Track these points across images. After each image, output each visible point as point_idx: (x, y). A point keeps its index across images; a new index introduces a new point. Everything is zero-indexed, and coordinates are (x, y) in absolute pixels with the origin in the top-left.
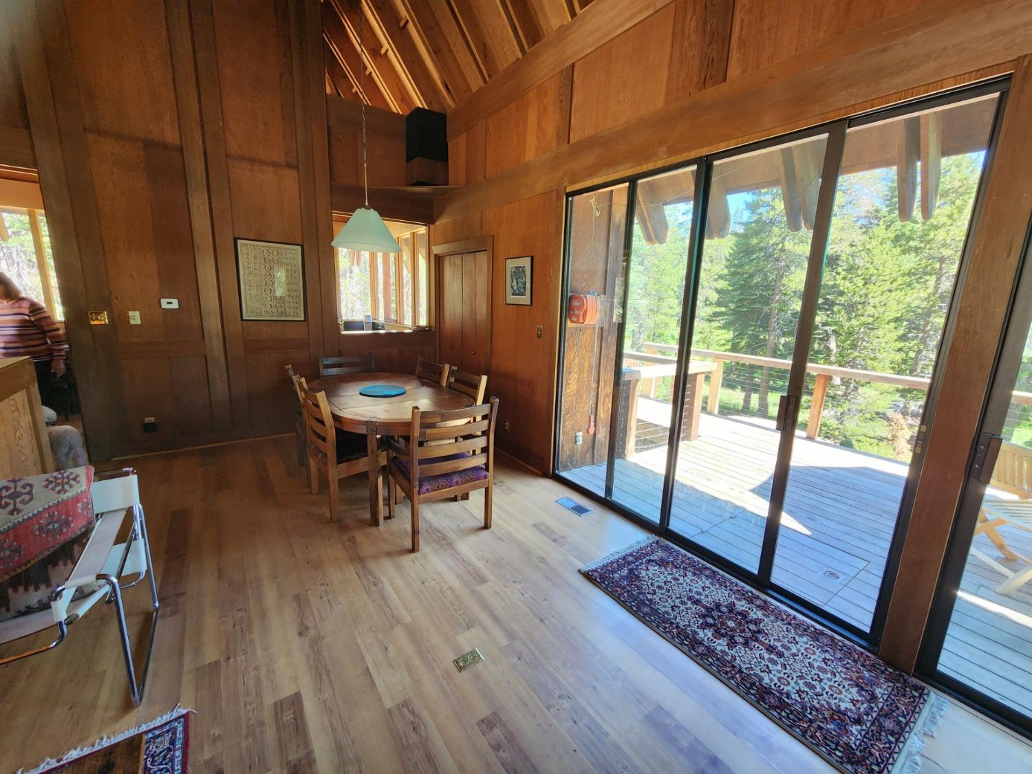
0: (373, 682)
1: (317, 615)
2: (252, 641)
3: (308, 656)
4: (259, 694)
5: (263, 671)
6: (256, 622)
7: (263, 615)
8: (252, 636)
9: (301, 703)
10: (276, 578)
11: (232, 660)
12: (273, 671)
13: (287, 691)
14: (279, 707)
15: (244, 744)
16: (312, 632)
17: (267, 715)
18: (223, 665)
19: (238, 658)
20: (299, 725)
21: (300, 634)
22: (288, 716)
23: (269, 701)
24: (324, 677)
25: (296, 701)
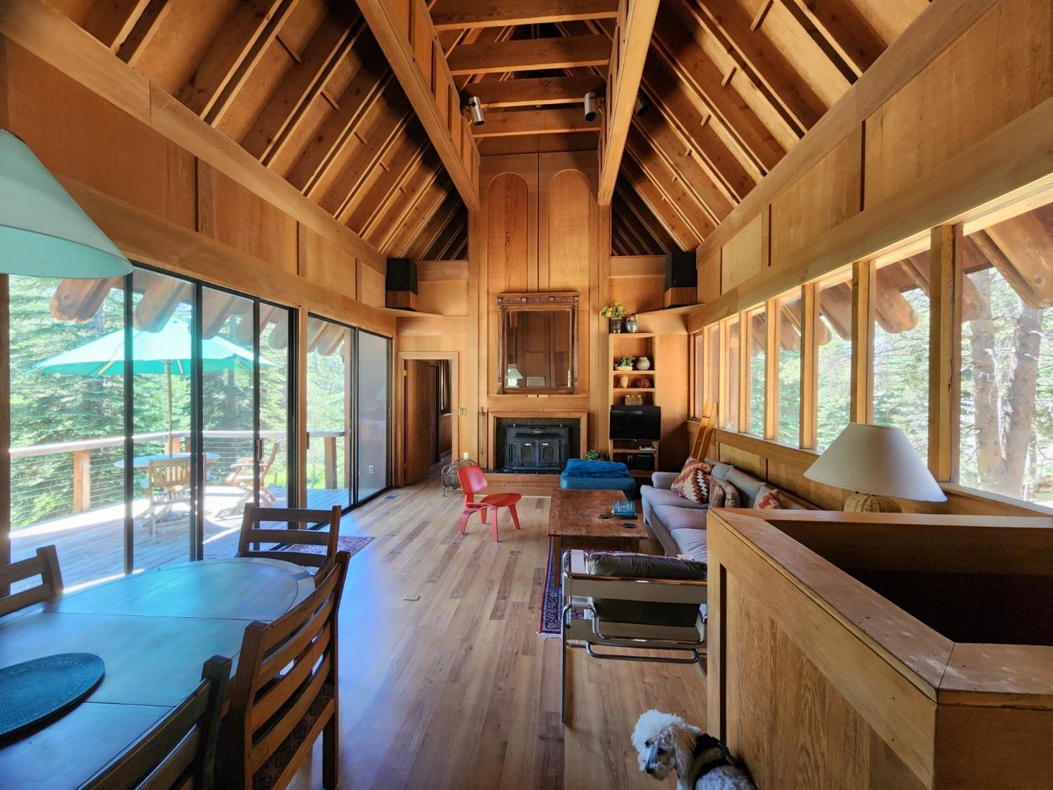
0: (457, 609)
1: (454, 657)
2: (501, 657)
3: (476, 633)
4: (507, 627)
5: (502, 636)
6: (493, 672)
7: (487, 674)
8: (499, 661)
9: (491, 615)
10: (459, 711)
11: (515, 651)
12: (496, 633)
13: (494, 622)
14: (501, 618)
15: (519, 612)
16: (465, 646)
17: (507, 617)
18: (520, 651)
19: (511, 650)
20: (496, 609)
21: (471, 648)
22: (499, 613)
23: (504, 622)
24: (475, 620)
25: (493, 617)
